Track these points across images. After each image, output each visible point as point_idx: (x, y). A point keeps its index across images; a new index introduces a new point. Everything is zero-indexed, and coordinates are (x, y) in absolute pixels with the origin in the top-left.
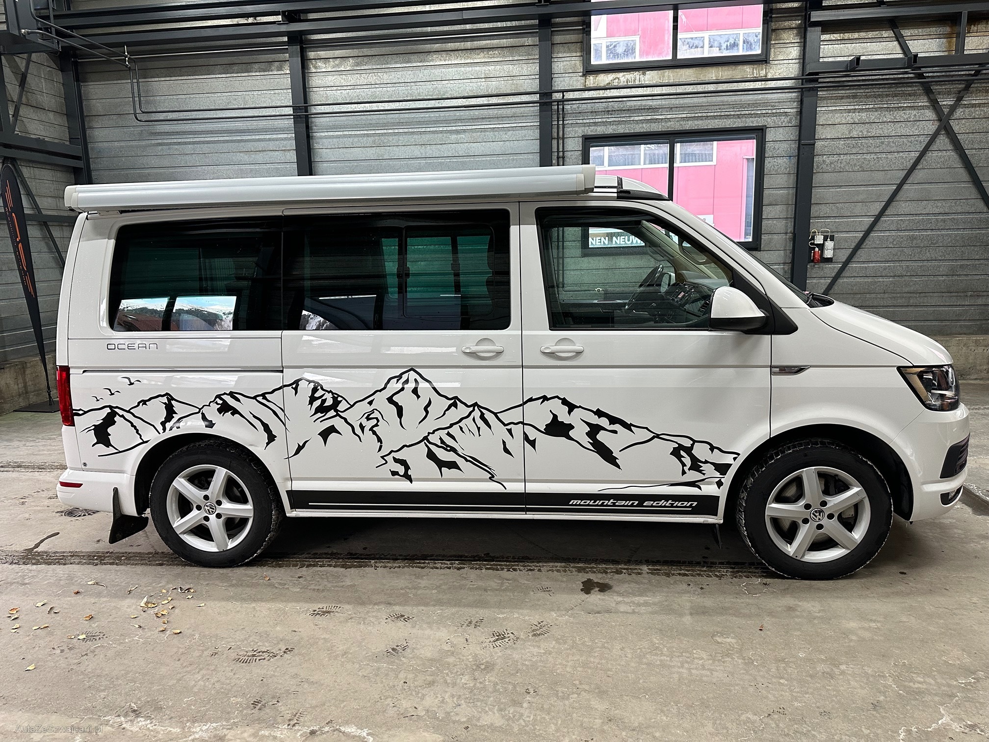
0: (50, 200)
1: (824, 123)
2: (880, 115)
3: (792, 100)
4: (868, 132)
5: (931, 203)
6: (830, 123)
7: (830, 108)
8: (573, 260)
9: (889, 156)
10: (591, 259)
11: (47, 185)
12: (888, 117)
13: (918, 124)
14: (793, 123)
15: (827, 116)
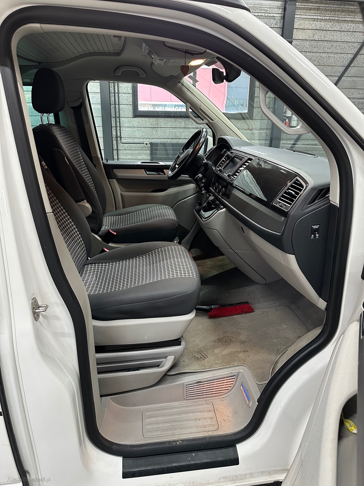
1: (298, 27)
2: (333, 25)
3: (278, 8)
4: (325, 37)
5: (357, 91)
6: (302, 28)
7: (303, 17)
8: (127, 119)
9: (336, 56)
10: (140, 119)
12: (337, 27)
13: (355, 34)
14: (278, 26)
15: (300, 22)
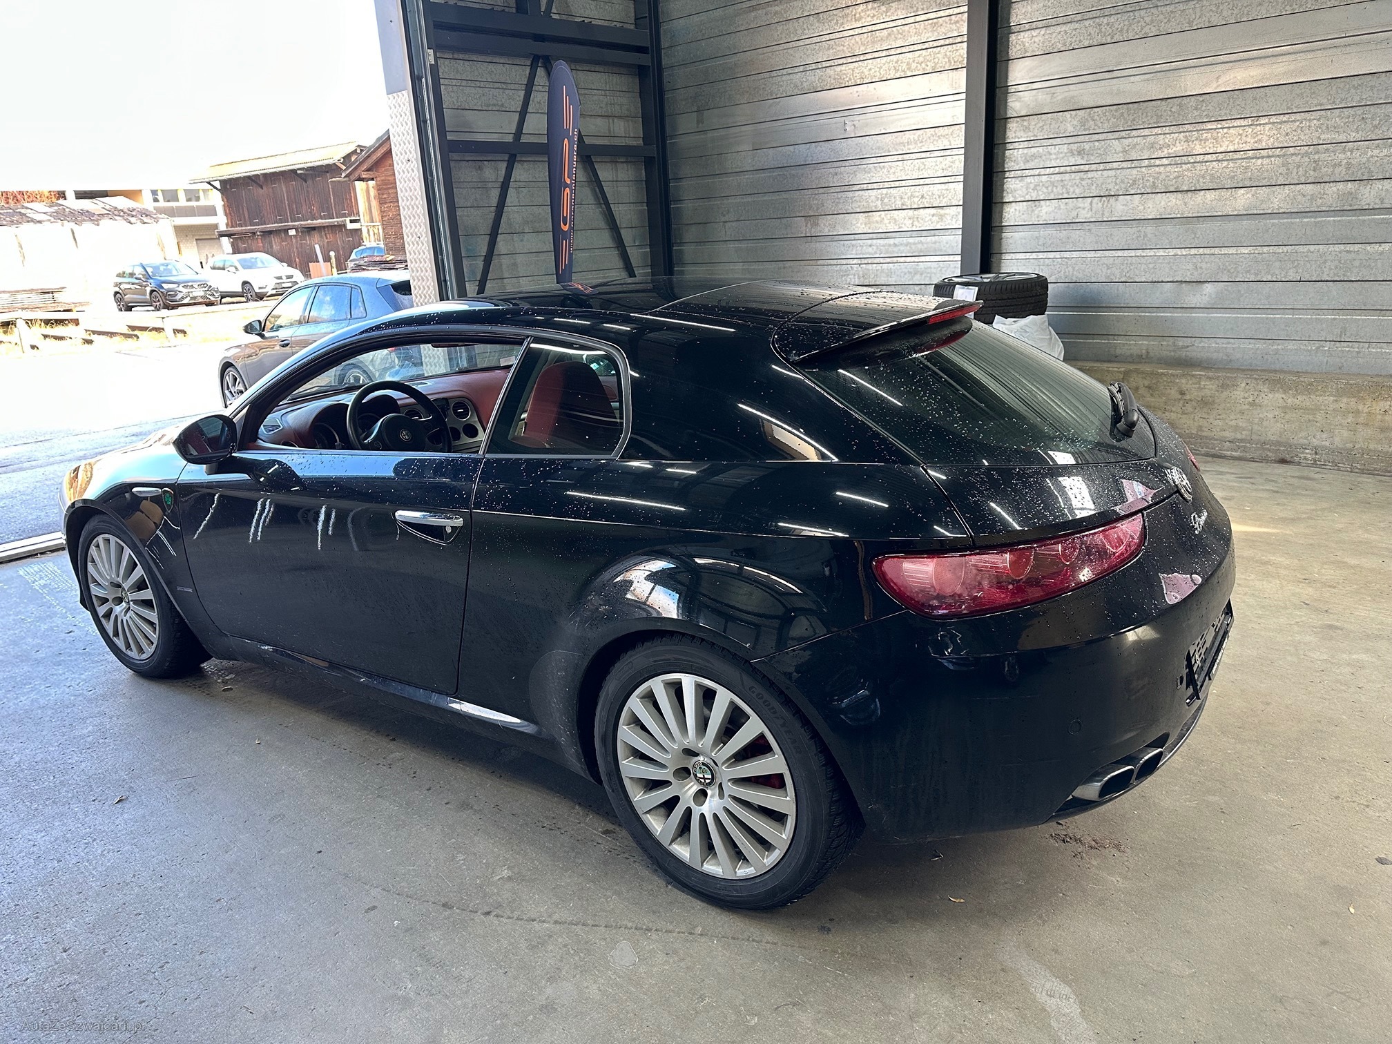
0: (599, 121)
11: (595, 98)
